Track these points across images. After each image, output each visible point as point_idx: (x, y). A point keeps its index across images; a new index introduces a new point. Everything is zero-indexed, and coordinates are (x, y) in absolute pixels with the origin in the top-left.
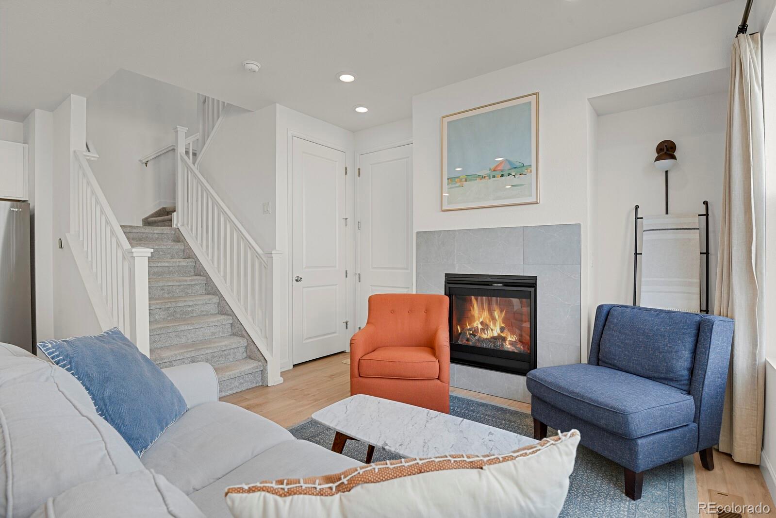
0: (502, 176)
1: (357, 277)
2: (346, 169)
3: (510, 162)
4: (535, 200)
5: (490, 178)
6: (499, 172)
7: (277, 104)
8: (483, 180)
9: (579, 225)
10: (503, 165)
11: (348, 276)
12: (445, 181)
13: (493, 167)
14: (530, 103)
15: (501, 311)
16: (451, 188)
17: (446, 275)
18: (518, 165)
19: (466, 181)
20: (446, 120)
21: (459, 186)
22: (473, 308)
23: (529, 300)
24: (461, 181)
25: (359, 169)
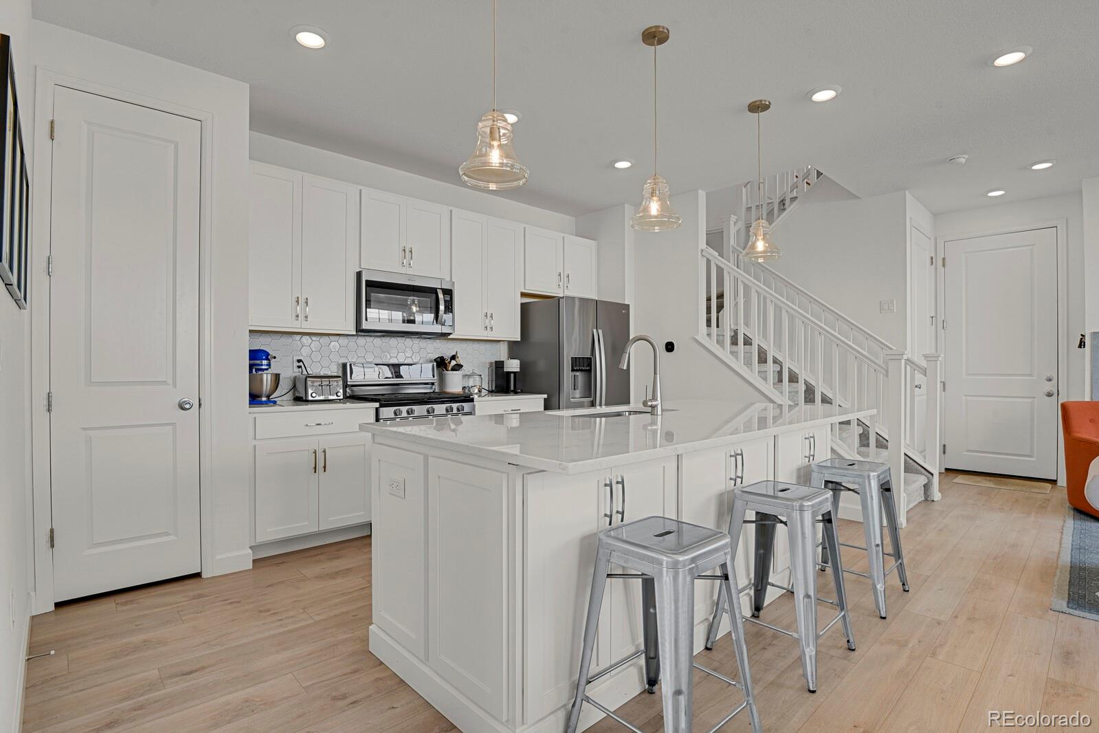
1: (941, 385)
2: (932, 259)
7: (906, 191)
25: (944, 259)
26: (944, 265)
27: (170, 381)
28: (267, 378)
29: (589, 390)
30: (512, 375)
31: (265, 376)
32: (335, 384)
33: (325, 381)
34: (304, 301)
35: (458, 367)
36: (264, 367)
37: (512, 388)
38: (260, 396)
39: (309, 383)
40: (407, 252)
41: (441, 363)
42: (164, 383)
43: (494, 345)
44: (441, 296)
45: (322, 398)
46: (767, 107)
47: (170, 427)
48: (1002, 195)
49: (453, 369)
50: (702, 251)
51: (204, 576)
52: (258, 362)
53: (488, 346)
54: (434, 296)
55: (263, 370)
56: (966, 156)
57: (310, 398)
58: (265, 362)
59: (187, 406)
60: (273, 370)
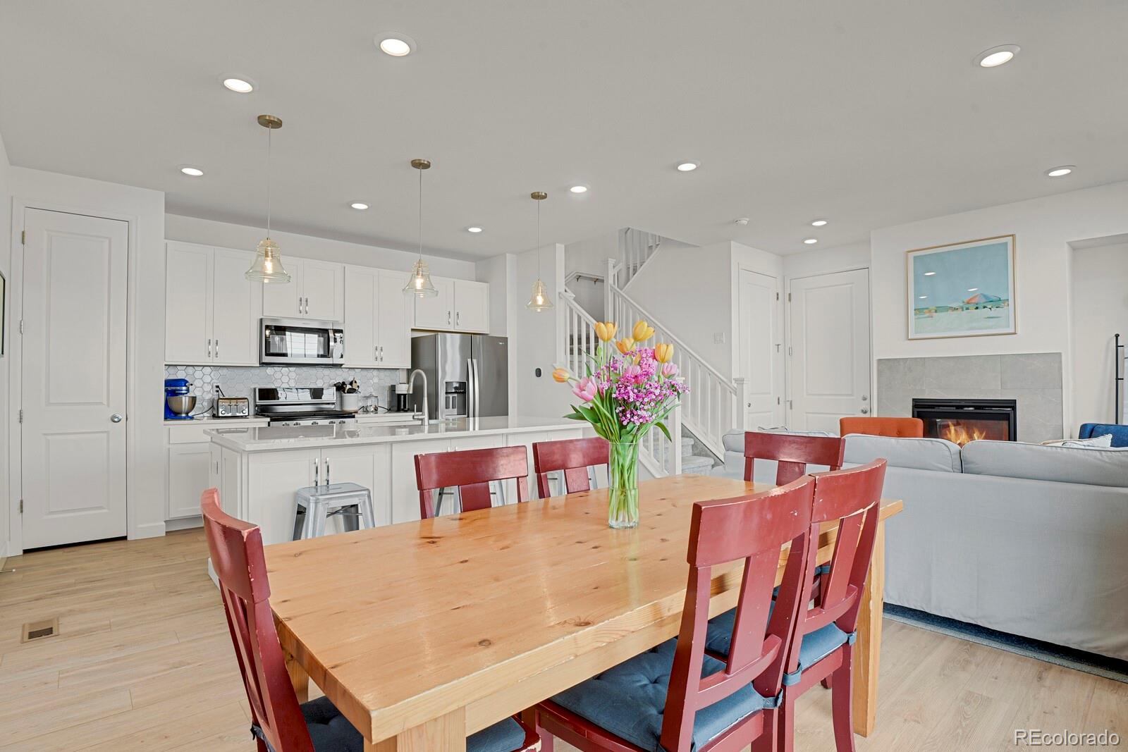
0: (977, 308)
1: (788, 404)
2: (778, 295)
3: (985, 296)
4: (1013, 331)
5: (963, 310)
6: (974, 304)
7: (732, 242)
8: (955, 312)
9: (1060, 354)
10: (977, 298)
11: (780, 402)
12: (912, 312)
13: (965, 300)
14: (1006, 243)
15: (981, 433)
16: (919, 318)
17: (913, 399)
18: (994, 298)
19: (936, 312)
20: (911, 255)
21: (928, 317)
22: (950, 432)
23: (1007, 422)
24: (930, 311)
25: (790, 295)
26: (790, 300)
27: (105, 402)
28: (185, 401)
29: (464, 409)
30: (402, 396)
31: (184, 398)
32: (242, 404)
33: (233, 403)
34: (215, 342)
35: (352, 391)
36: (183, 392)
37: (402, 407)
38: (181, 413)
39: (220, 404)
40: (303, 301)
41: (340, 388)
42: (101, 403)
43: (393, 371)
44: (331, 335)
45: (230, 415)
46: (545, 197)
47: (105, 434)
48: (815, 243)
49: (349, 392)
50: (560, 293)
51: (128, 539)
52: (178, 388)
53: (387, 373)
54: (326, 335)
55: (184, 394)
56: (748, 219)
57: (220, 415)
58: (184, 388)
59: (116, 420)
60: (191, 394)
